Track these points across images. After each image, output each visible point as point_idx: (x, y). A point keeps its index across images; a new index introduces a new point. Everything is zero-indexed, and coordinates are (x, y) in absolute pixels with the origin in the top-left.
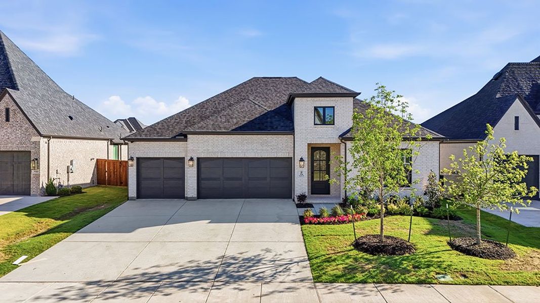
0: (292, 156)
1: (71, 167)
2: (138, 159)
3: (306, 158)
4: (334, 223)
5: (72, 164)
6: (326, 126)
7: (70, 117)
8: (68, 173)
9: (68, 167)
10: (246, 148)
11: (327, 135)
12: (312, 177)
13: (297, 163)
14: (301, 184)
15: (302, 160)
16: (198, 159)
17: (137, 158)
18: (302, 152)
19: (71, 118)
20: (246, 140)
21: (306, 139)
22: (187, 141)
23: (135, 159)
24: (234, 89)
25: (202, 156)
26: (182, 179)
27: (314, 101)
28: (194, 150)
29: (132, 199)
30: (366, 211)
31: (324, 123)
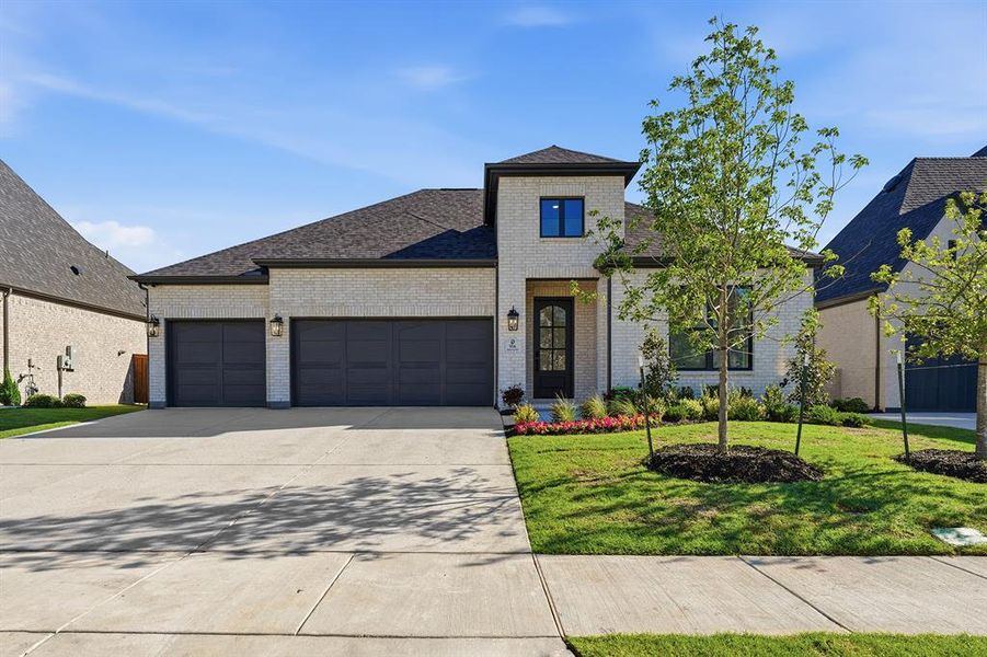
0: (495, 315)
1: (65, 358)
2: (168, 322)
3: (522, 309)
4: (588, 431)
5: (68, 352)
6: (566, 239)
7: (73, 268)
8: (59, 369)
9: (59, 359)
10: (393, 296)
11: (568, 259)
12: (537, 363)
13: (503, 322)
14: (512, 367)
15: (513, 314)
16: (293, 321)
17: (166, 319)
18: (514, 296)
19: (75, 271)
20: (394, 278)
21: (524, 271)
22: (268, 283)
23: (162, 322)
24: (383, 204)
25: (301, 314)
26: (261, 366)
27: (539, 184)
28: (283, 302)
29: (158, 406)
30: (662, 410)
31: (562, 235)
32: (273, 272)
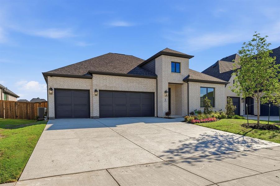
0: (155, 92)
2: (55, 89)
6: (177, 73)
11: (177, 78)
13: (163, 94)
14: (165, 106)
15: (166, 92)
16: (100, 91)
18: (166, 87)
20: (129, 80)
21: (168, 80)
22: (92, 79)
23: (53, 89)
25: (103, 89)
27: (171, 58)
28: (97, 85)
29: (52, 119)
31: (175, 72)
32: (94, 75)
